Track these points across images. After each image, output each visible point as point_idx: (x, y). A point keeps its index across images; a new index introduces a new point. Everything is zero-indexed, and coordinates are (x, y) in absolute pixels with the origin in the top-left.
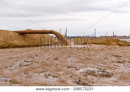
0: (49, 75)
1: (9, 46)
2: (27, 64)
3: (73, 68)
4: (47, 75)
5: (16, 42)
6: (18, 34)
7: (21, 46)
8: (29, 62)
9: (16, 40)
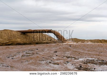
0: (50, 63)
1: (12, 43)
2: (28, 55)
3: (73, 58)
4: (48, 62)
5: (19, 40)
6: (21, 33)
7: (23, 44)
8: (30, 53)
9: (19, 39)
